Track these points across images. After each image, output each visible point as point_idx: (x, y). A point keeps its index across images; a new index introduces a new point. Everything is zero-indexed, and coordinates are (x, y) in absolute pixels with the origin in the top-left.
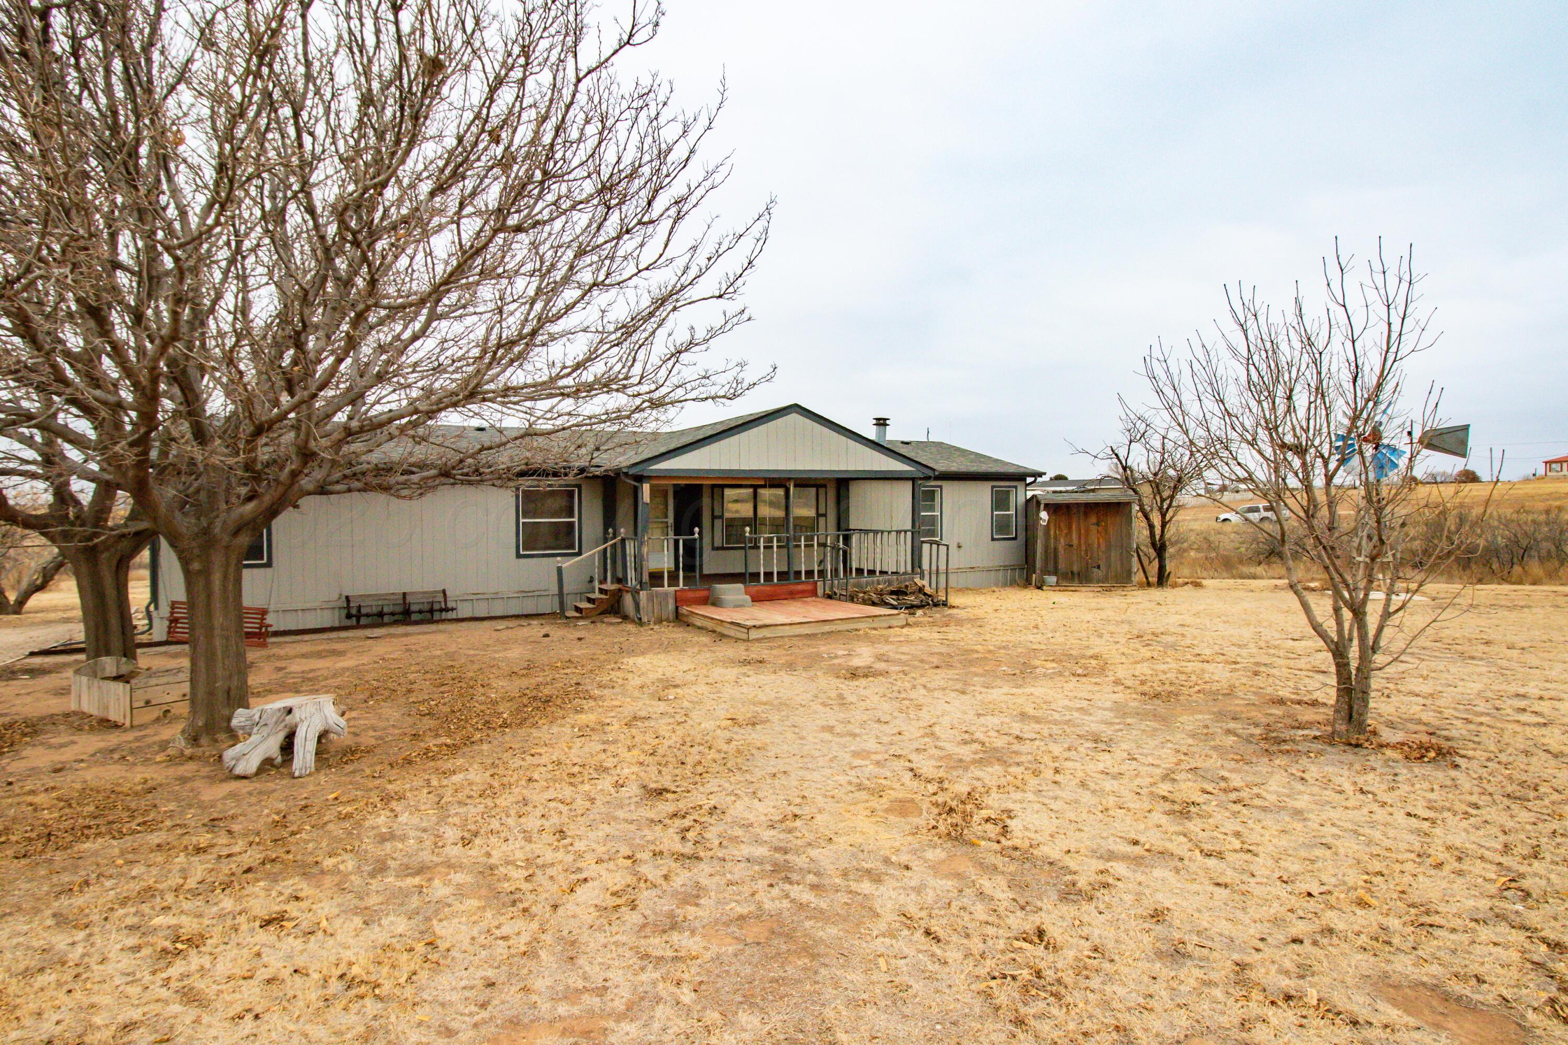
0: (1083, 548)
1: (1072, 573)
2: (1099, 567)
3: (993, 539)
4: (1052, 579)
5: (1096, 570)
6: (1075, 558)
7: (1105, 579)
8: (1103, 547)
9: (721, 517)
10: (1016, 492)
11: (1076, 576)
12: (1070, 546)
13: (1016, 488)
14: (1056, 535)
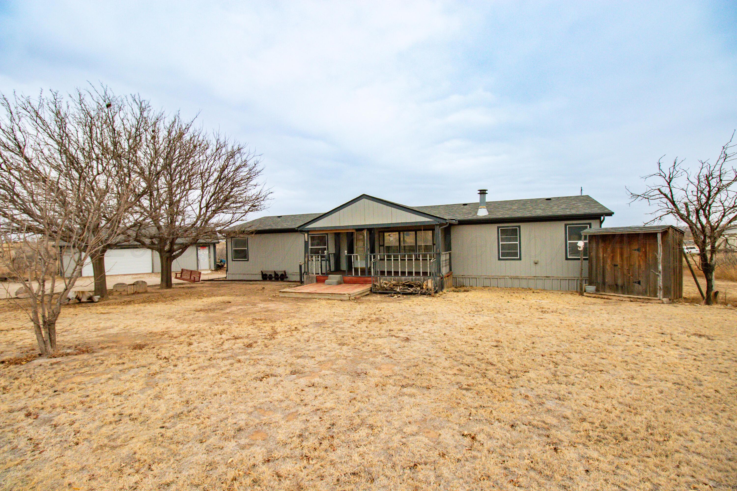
0: (625, 267)
1: (617, 285)
2: (639, 283)
3: (567, 259)
4: (592, 288)
5: (637, 285)
6: (619, 274)
7: (644, 293)
8: (643, 267)
9: (383, 245)
10: (590, 227)
11: (620, 288)
12: (616, 265)
13: (590, 224)
14: (603, 258)
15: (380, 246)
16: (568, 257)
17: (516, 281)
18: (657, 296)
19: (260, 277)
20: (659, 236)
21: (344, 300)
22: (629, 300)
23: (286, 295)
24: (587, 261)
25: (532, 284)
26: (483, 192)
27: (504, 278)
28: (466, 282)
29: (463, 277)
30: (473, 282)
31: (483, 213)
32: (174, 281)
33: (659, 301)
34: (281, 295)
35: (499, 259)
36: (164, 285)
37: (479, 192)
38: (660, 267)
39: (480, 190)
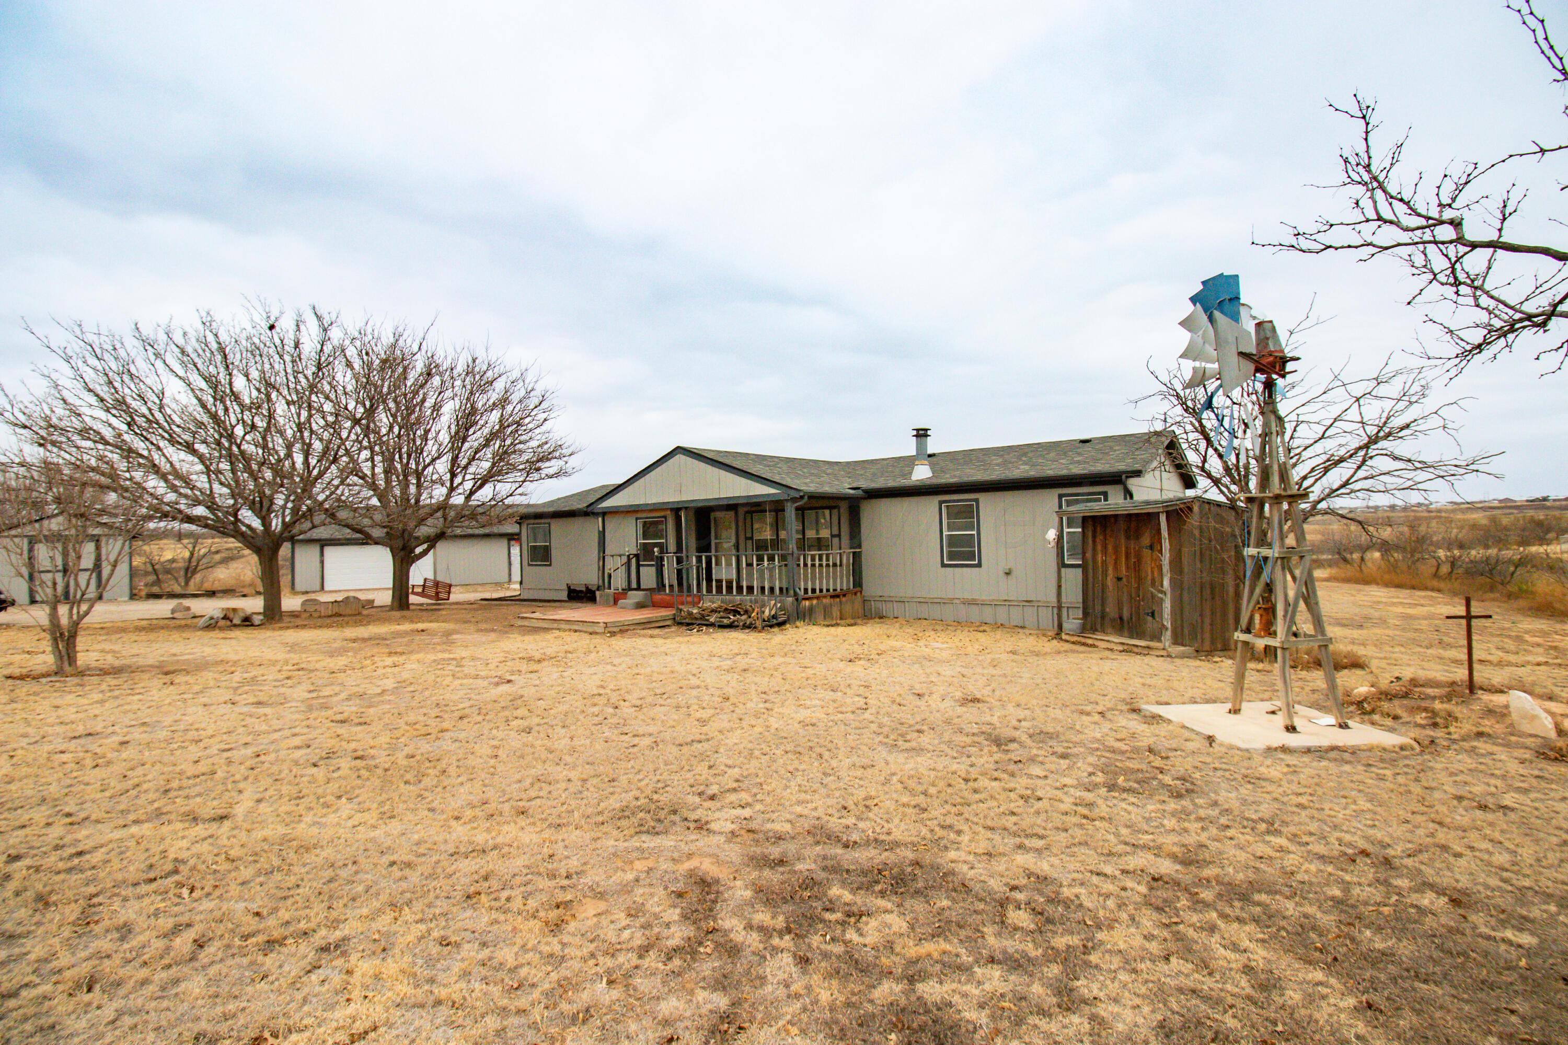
0: (1134, 583)
1: (1121, 618)
2: (1153, 615)
3: (1064, 565)
4: (1076, 625)
6: (1124, 598)
8: (1158, 582)
9: (752, 538)
10: (1106, 500)
11: (1126, 625)
12: (1119, 579)
13: (1105, 494)
14: (1103, 562)
15: (747, 539)
16: (1067, 562)
17: (974, 609)
18: (1159, 640)
19: (564, 595)
20: (1163, 518)
21: (596, 633)
22: (1121, 648)
23: (526, 623)
24: (1079, 571)
25: (1002, 615)
26: (922, 434)
27: (950, 601)
28: (885, 608)
29: (882, 599)
30: (897, 609)
31: (922, 473)
32: (413, 599)
33: (1164, 653)
34: (520, 623)
35: (943, 565)
36: (396, 604)
37: (915, 433)
38: (1166, 583)
39: (918, 430)
